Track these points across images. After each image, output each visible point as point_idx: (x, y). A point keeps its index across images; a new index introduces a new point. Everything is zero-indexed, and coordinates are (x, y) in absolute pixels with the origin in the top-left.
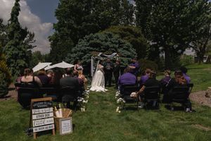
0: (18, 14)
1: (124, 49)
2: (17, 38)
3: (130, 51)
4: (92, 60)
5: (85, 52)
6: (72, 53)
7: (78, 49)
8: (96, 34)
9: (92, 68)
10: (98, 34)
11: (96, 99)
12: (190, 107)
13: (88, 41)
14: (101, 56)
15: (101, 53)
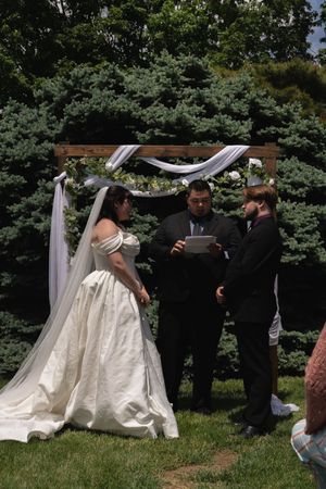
14: (129, 166)
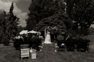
0: (12, 10)
1: (60, 25)
2: (12, 20)
3: (63, 26)
4: (45, 30)
5: (42, 26)
6: (36, 27)
7: (39, 25)
8: (47, 18)
9: (45, 33)
10: (48, 18)
11: (47, 46)
12: (88, 50)
13: (43, 21)
14: (49, 28)
15: (49, 27)
